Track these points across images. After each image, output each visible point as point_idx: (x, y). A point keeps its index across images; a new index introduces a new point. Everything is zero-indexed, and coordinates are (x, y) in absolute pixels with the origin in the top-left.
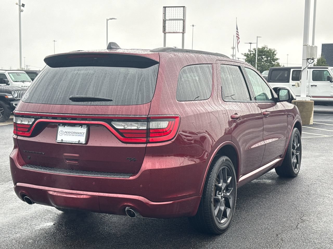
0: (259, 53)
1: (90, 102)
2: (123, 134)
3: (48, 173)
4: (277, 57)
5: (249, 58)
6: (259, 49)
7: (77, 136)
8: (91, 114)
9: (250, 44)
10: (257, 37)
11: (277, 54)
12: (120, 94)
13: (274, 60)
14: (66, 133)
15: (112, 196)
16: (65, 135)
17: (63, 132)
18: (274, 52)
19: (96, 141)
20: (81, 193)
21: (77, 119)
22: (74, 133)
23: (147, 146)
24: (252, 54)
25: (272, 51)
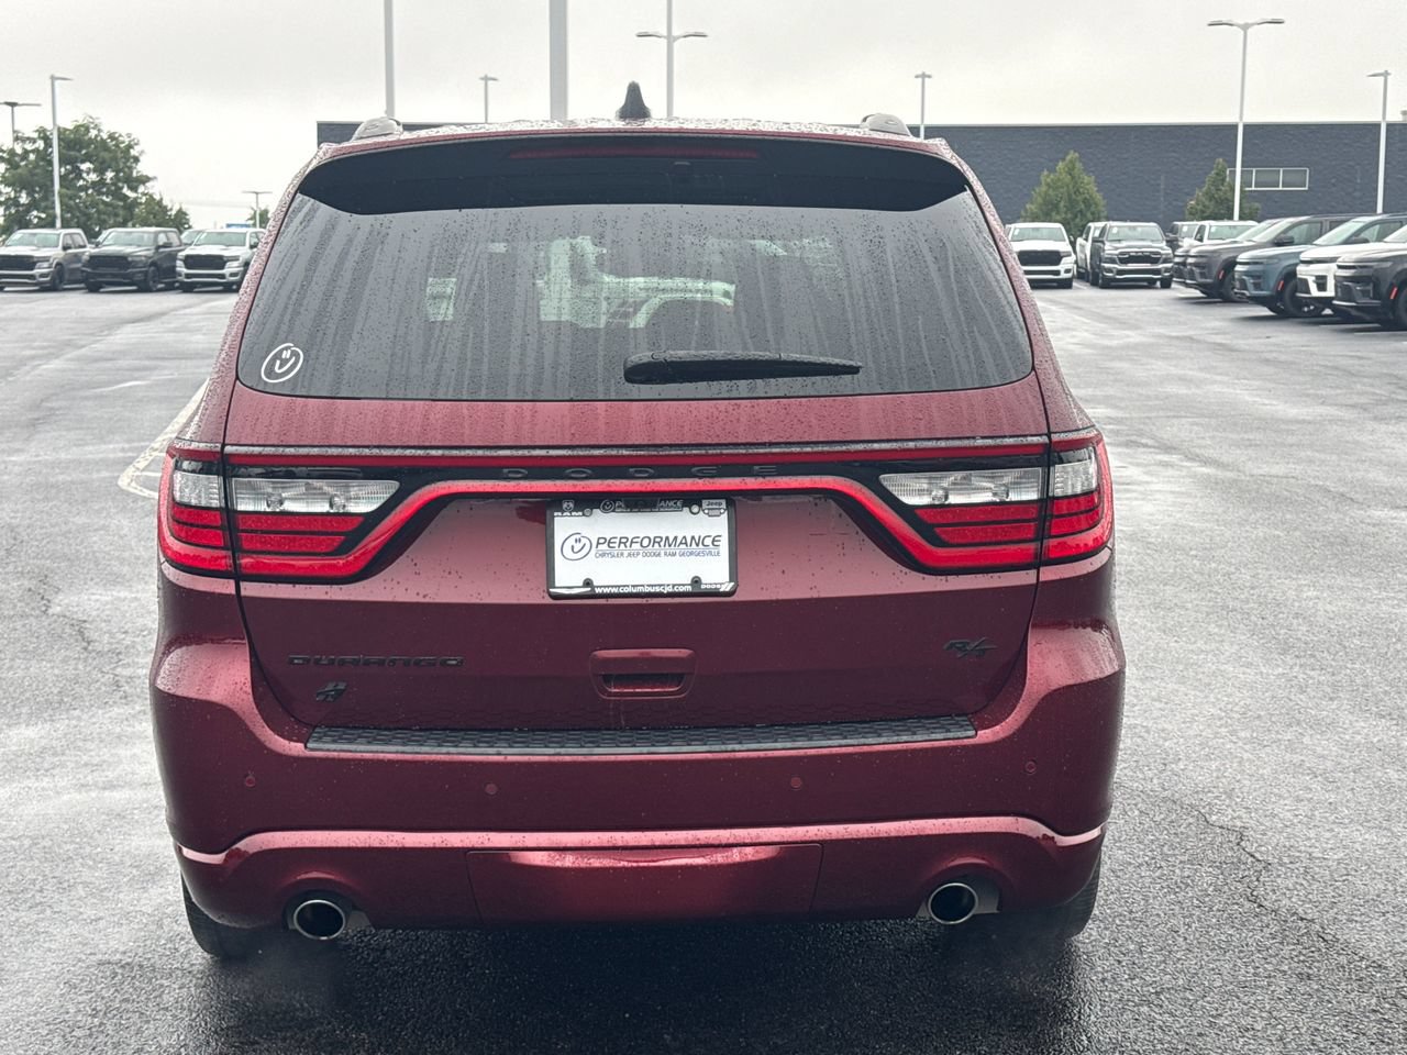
0: (64, 151)
1: (743, 383)
2: (937, 530)
3: (510, 758)
4: (142, 169)
5: (19, 171)
6: (62, 132)
7: (674, 555)
8: (771, 444)
9: (10, 108)
10: (53, 79)
11: (141, 158)
12: (886, 338)
13: (135, 184)
14: (605, 547)
15: (893, 834)
16: (603, 555)
17: (583, 540)
18: (130, 147)
19: (783, 572)
20: (724, 842)
21: (694, 469)
22: (655, 541)
23: (1042, 579)
24: (33, 151)
25: (123, 142)
